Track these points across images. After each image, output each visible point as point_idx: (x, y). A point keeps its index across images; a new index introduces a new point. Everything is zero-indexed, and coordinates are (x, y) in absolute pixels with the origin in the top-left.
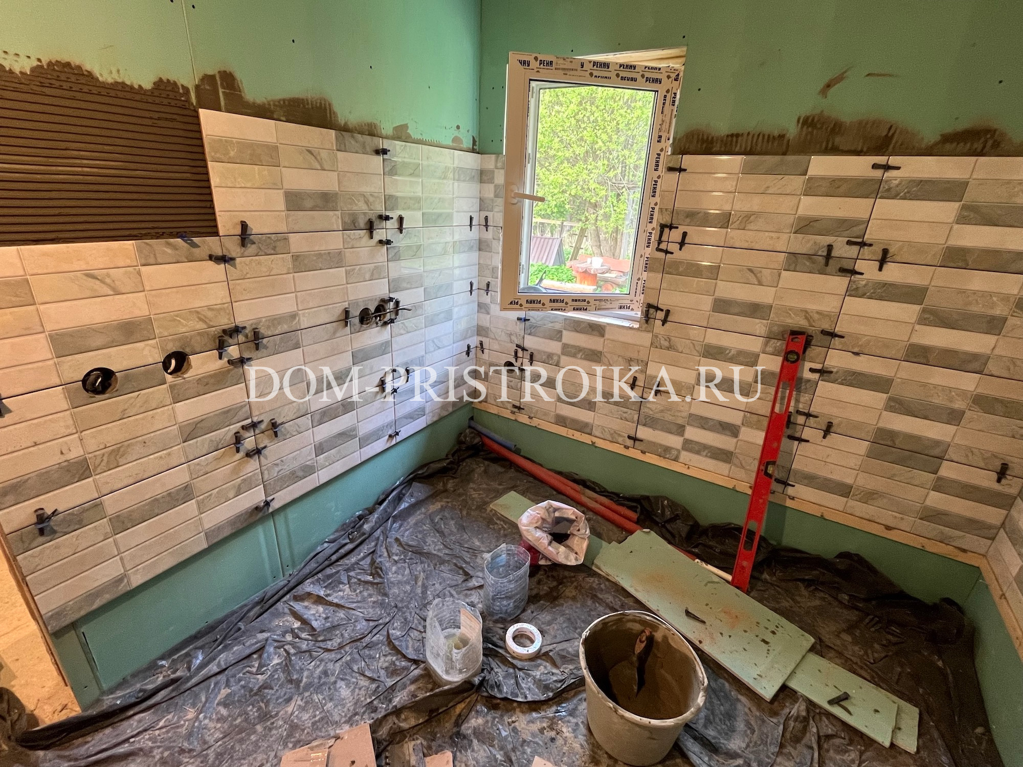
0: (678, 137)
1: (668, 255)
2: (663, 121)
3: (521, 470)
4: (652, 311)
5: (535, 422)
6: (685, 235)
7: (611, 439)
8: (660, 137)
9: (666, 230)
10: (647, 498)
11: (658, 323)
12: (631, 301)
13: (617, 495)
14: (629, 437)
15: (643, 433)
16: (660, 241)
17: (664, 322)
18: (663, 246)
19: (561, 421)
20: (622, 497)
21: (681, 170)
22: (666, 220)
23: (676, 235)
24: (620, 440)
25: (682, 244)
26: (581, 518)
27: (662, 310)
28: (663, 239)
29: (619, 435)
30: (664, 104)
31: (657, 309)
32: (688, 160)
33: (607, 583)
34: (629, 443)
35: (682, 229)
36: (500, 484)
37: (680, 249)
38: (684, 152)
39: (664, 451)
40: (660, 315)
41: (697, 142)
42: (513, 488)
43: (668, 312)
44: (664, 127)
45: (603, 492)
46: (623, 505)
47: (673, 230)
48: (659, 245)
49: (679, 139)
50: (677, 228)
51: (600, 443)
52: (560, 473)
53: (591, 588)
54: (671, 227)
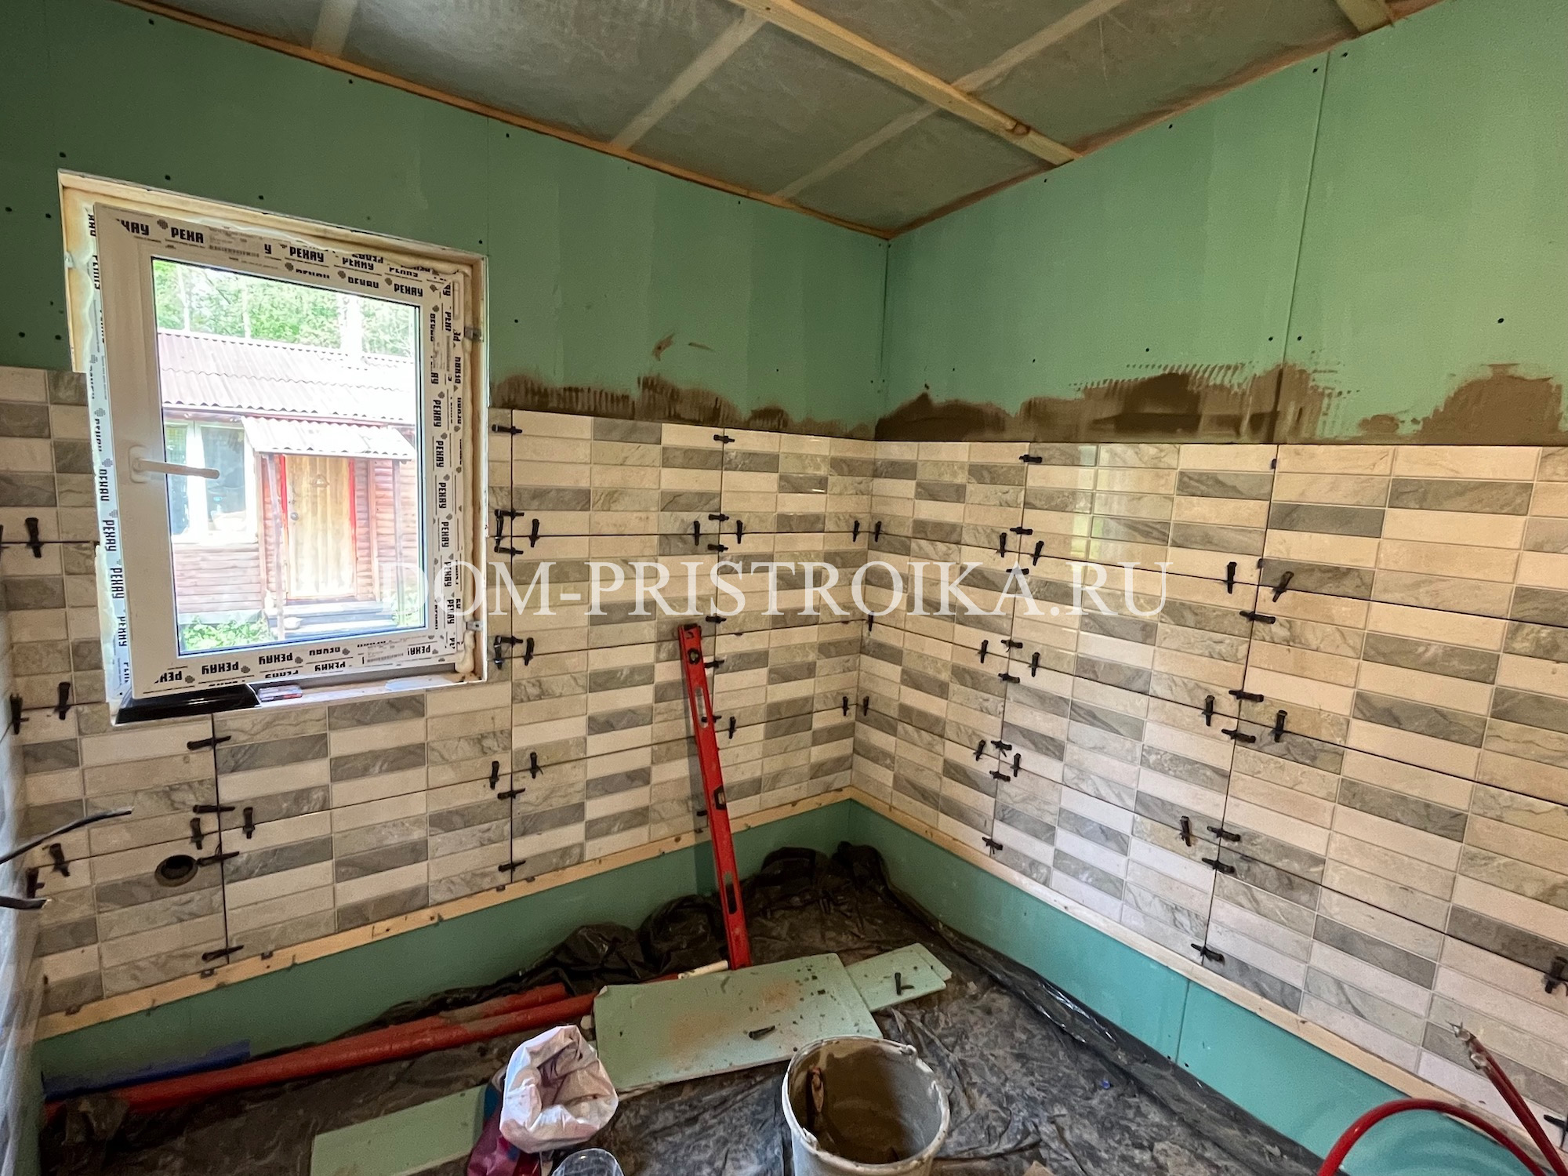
0: (497, 383)
1: (517, 557)
4: (505, 647)
5: (281, 960)
6: (536, 523)
7: (468, 891)
8: (435, 375)
9: (507, 519)
10: (563, 948)
11: (518, 663)
12: (430, 637)
13: (514, 978)
14: (502, 869)
15: (523, 848)
16: (499, 536)
17: (527, 658)
18: (505, 544)
19: (353, 916)
21: (514, 431)
22: (504, 503)
23: (521, 525)
24: (486, 883)
25: (534, 537)
27: (521, 641)
28: (504, 533)
29: (484, 875)
30: (432, 327)
31: (513, 641)
32: (519, 418)
34: (502, 878)
35: (529, 516)
37: (532, 545)
38: (511, 405)
39: (565, 856)
40: (520, 649)
41: (527, 393)
43: (531, 644)
44: (438, 360)
45: (484, 993)
46: (531, 988)
47: (517, 518)
48: (498, 542)
49: (499, 387)
50: (522, 514)
51: (449, 912)
54: (513, 514)
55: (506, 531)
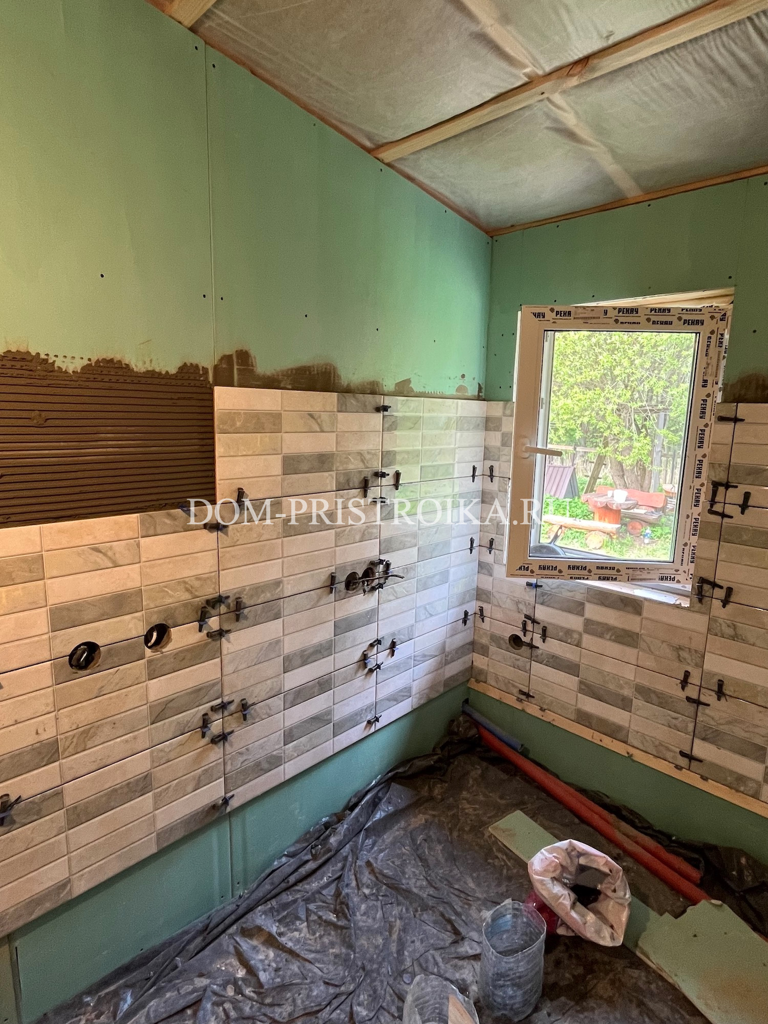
0: (730, 383)
1: (726, 520)
2: (708, 364)
3: (529, 779)
4: (706, 587)
5: (549, 716)
6: (747, 496)
7: (655, 753)
8: (705, 381)
9: (721, 489)
10: (714, 848)
11: (717, 604)
12: (677, 571)
13: (669, 837)
14: (682, 754)
15: (701, 749)
16: (713, 502)
17: (725, 602)
18: (718, 508)
19: (584, 718)
20: (674, 842)
21: (736, 420)
22: (721, 476)
23: (734, 495)
24: (669, 755)
25: (744, 507)
26: (618, 872)
27: (721, 587)
28: (717, 499)
29: (668, 749)
30: (708, 346)
31: (714, 585)
32: (744, 409)
33: (660, 983)
34: (683, 762)
35: (743, 488)
36: (501, 798)
37: (743, 513)
38: (739, 400)
39: (737, 782)
40: (720, 593)
41: (757, 389)
42: (520, 805)
43: (730, 591)
44: (709, 371)
45: (645, 828)
46: (678, 854)
47: (730, 489)
48: (712, 506)
49: (732, 386)
50: (736, 487)
51: (639, 756)
52: (582, 791)
53: (637, 989)
54: (727, 486)
55: (719, 498)
